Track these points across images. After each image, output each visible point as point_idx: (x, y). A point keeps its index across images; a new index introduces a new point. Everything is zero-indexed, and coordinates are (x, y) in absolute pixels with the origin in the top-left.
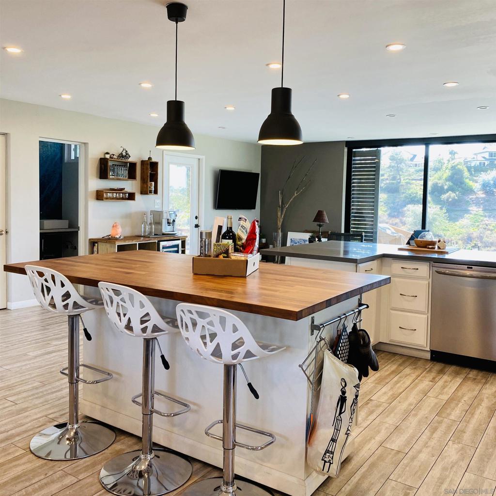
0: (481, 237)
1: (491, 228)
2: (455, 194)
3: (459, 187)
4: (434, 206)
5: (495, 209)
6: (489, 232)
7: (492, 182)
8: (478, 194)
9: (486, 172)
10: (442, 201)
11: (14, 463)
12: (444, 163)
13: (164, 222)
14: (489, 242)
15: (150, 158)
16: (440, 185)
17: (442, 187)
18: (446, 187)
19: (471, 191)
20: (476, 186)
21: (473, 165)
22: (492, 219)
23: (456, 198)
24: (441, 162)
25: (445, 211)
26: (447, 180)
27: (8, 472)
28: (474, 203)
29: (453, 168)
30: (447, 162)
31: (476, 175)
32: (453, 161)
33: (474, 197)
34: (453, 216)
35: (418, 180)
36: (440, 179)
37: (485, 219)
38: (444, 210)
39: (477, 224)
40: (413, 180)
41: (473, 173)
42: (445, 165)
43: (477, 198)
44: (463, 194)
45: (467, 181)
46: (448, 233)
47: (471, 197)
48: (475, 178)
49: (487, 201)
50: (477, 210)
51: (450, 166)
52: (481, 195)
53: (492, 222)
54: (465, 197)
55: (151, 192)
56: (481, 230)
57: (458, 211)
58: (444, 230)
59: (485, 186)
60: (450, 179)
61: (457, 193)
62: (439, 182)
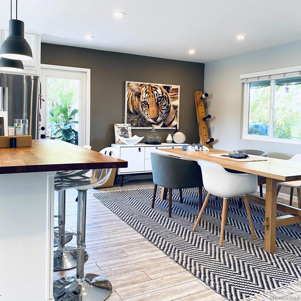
11: (125, 282)
27: (130, 277)
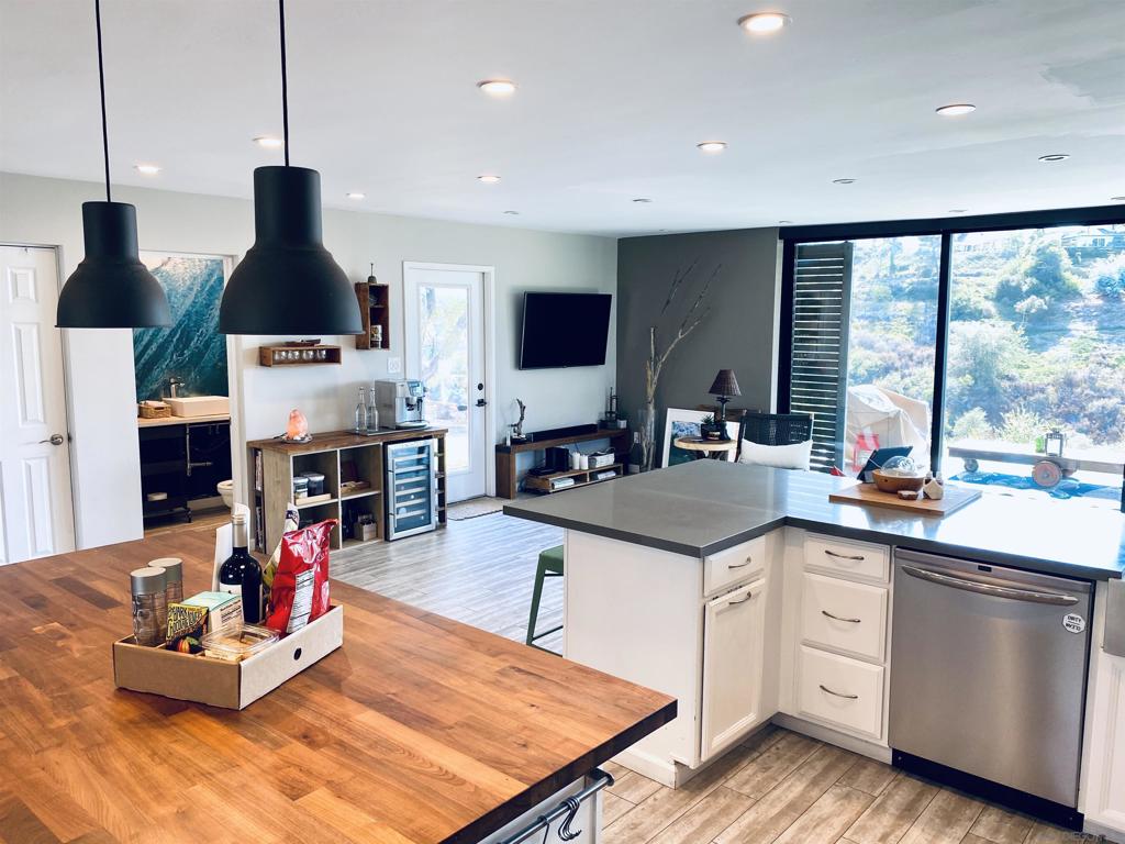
0: (1093, 379)
1: (1112, 362)
2: (1042, 301)
3: (1051, 286)
4: (1002, 323)
5: (1120, 327)
6: (1108, 370)
7: (1117, 277)
8: (1089, 300)
9: (1107, 257)
10: (1016, 313)
12: (1024, 243)
13: (400, 404)
14: (1108, 388)
15: (371, 279)
16: (1013, 284)
17: (1018, 287)
18: (1025, 288)
19: (1073, 293)
20: (1086, 286)
21: (1079, 245)
22: (1116, 346)
23: (1045, 307)
24: (1017, 241)
25: (1023, 332)
26: (1027, 275)
28: (1079, 317)
29: (1040, 252)
30: (1029, 240)
31: (1086, 263)
32: (1041, 239)
33: (1081, 304)
34: (1038, 341)
35: (971, 275)
36: (1014, 272)
37: (1101, 345)
38: (1021, 331)
39: (1085, 355)
40: (962, 275)
41: (1080, 260)
42: (1026, 246)
43: (1086, 306)
44: (1059, 299)
45: (1067, 275)
46: (1027, 372)
47: (1073, 304)
48: (1084, 270)
49: (1107, 311)
50: (1086, 328)
51: (1034, 249)
52: (1095, 301)
53: (1115, 351)
54: (1062, 305)
55: (374, 345)
56: (1092, 366)
57: (1049, 331)
58: (1020, 367)
59: (1103, 286)
60: (1035, 272)
61: (1047, 298)
62: (1011, 278)
